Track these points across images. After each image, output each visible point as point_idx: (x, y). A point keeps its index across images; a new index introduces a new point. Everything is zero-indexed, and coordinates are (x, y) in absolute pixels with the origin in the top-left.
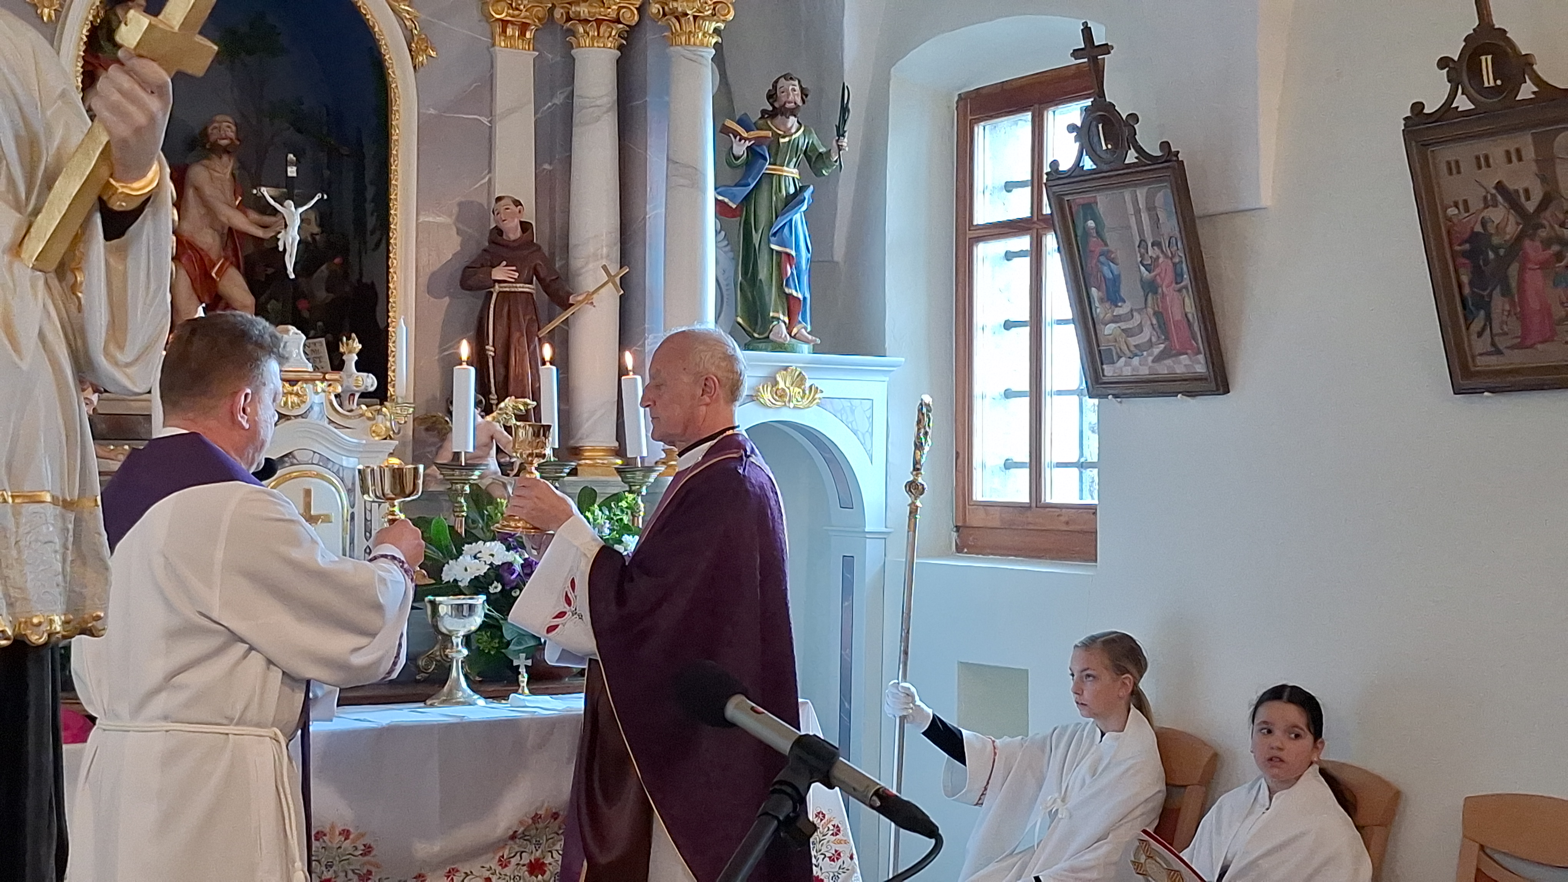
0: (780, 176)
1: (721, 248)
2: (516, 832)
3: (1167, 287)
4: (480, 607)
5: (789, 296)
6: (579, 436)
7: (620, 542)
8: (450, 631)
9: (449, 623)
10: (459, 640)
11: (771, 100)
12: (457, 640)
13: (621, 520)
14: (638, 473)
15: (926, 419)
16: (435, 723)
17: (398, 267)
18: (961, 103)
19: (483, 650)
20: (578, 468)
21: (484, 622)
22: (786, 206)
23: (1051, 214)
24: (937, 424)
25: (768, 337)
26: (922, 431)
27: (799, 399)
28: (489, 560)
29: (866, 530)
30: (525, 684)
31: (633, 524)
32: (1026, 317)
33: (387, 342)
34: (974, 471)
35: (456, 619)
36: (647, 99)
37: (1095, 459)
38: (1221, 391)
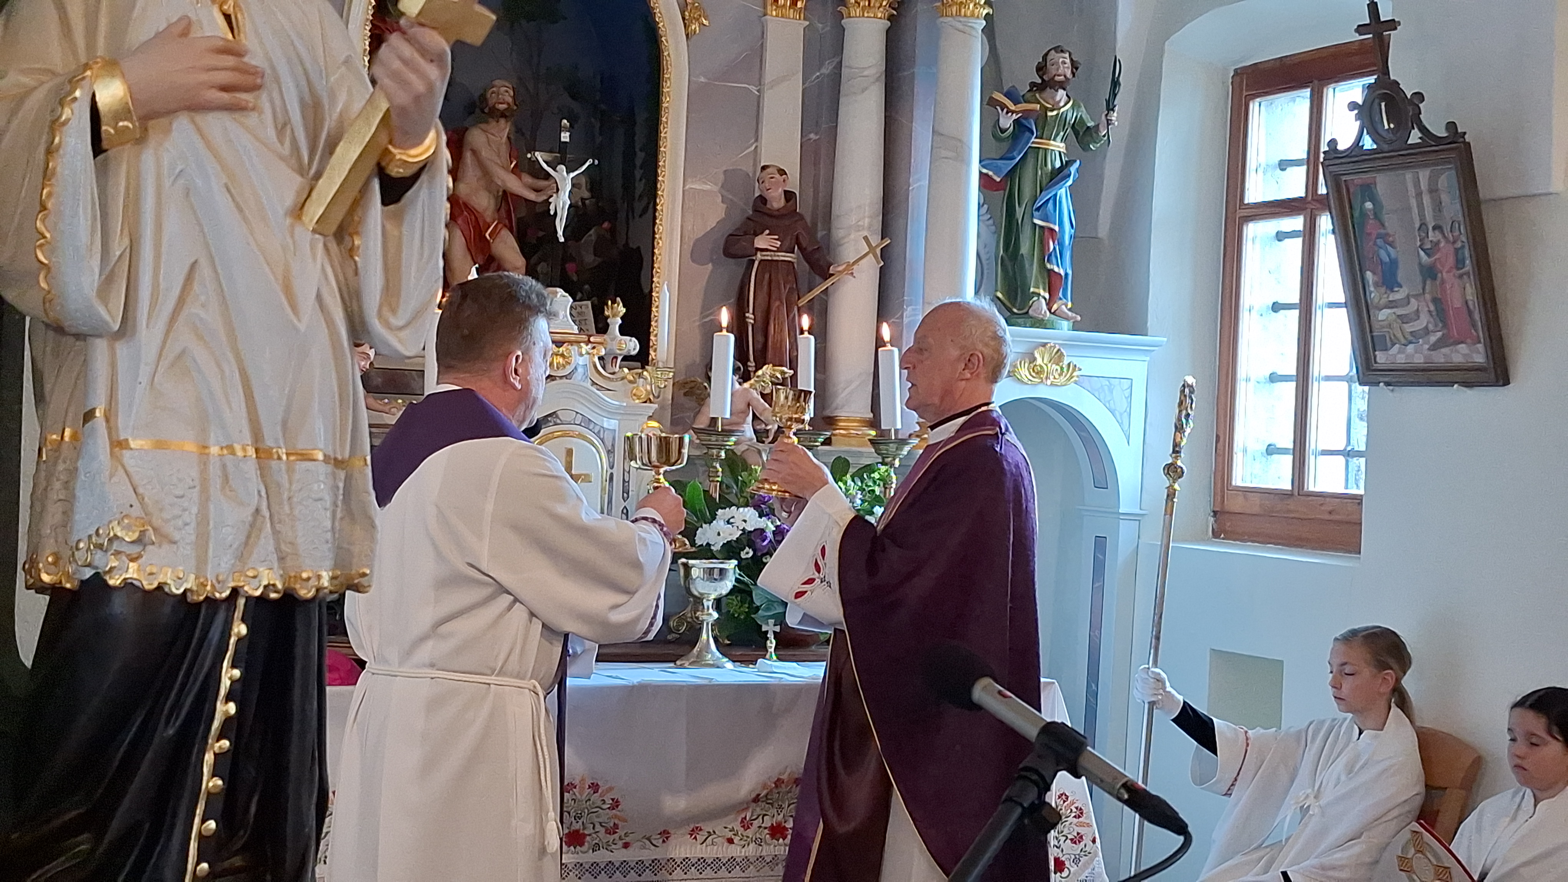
0: (1046, 150)
1: (983, 221)
2: (758, 795)
3: (1448, 272)
4: (731, 572)
5: (1051, 272)
6: (834, 405)
7: (872, 513)
8: (702, 594)
9: (701, 586)
10: (710, 603)
11: (1041, 73)
12: (708, 603)
13: (873, 491)
14: (891, 445)
15: (1188, 400)
16: (684, 684)
17: (664, 233)
18: (1238, 79)
19: (733, 615)
20: (833, 438)
21: (734, 586)
22: (1051, 181)
23: (1327, 194)
24: (1200, 407)
25: (1027, 313)
26: (1184, 413)
27: (1057, 376)
28: (742, 525)
29: (1120, 511)
30: (772, 650)
31: (885, 496)
32: (1295, 299)
33: (651, 307)
34: (1235, 456)
35: (708, 583)
36: (915, 70)
37: (1363, 448)
38: (1501, 383)
